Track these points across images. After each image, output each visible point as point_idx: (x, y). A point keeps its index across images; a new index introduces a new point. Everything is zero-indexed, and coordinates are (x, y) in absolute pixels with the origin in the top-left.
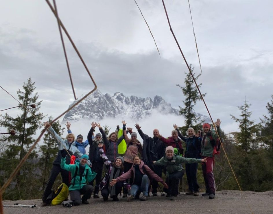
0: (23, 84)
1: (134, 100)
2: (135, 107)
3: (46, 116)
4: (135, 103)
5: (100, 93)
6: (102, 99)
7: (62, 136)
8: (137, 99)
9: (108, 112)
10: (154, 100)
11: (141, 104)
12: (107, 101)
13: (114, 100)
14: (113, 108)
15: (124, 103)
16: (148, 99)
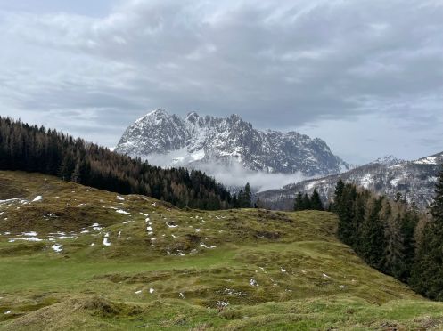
1: (209, 121)
2: (210, 129)
4: (209, 125)
5: (166, 114)
6: (167, 121)
8: (213, 119)
9: (174, 137)
12: (174, 123)
13: (184, 121)
14: (182, 131)
15: (197, 125)
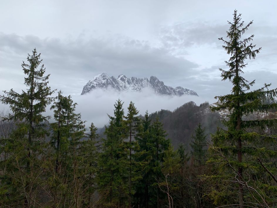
0: (28, 55)
1: (135, 81)
2: (135, 86)
3: (55, 91)
4: (135, 83)
5: (108, 76)
6: (109, 81)
7: (74, 112)
8: (137, 79)
10: (150, 80)
11: (139, 83)
12: (113, 82)
13: (118, 81)
14: (118, 87)
15: (127, 83)
16: (145, 79)
